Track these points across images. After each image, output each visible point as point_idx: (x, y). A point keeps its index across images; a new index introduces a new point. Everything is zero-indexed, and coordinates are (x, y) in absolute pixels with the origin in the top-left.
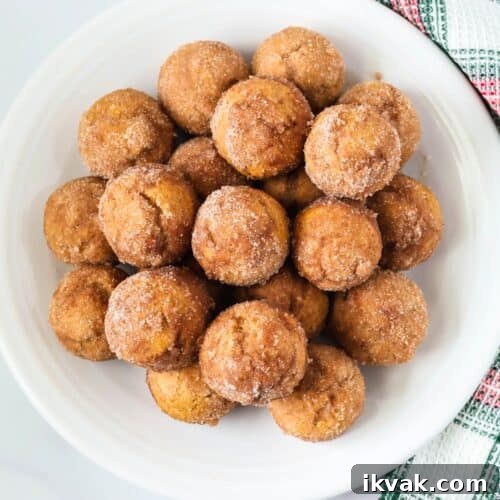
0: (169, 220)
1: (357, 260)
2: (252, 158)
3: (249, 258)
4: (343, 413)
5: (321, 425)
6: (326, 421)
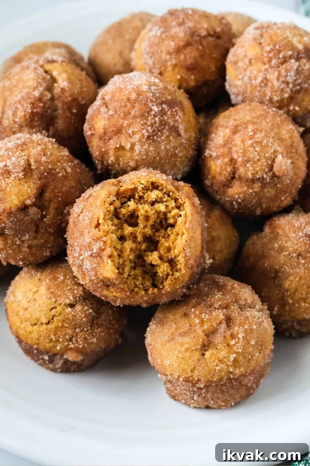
0: (63, 90)
1: (275, 152)
2: (168, 57)
3: (145, 124)
4: (241, 340)
5: (211, 355)
6: (217, 349)
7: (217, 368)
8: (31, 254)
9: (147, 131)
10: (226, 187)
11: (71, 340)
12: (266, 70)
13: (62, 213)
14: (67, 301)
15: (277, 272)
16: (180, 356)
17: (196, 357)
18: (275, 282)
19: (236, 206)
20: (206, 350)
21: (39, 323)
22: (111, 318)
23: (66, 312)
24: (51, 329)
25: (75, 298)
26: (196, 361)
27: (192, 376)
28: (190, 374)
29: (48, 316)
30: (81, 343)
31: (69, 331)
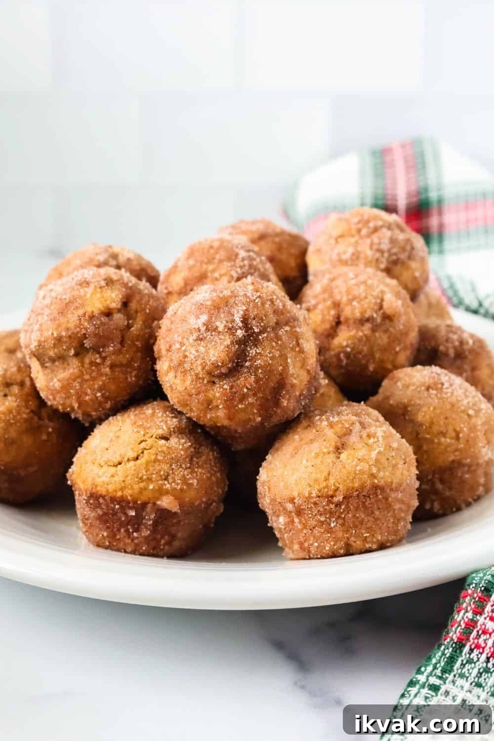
1: (383, 291)
3: (234, 266)
4: (381, 439)
5: (347, 456)
6: (354, 449)
7: (358, 468)
8: (114, 379)
9: (237, 272)
10: (330, 339)
11: (166, 479)
12: (357, 243)
13: (151, 327)
14: (160, 432)
15: (405, 407)
16: (310, 464)
17: (329, 461)
18: (405, 418)
19: (345, 362)
20: (340, 453)
21: (126, 459)
22: (213, 464)
23: (158, 444)
24: (141, 465)
25: (169, 429)
26: (331, 465)
27: (327, 487)
28: (324, 484)
29: (136, 449)
30: (179, 481)
31: (166, 467)
